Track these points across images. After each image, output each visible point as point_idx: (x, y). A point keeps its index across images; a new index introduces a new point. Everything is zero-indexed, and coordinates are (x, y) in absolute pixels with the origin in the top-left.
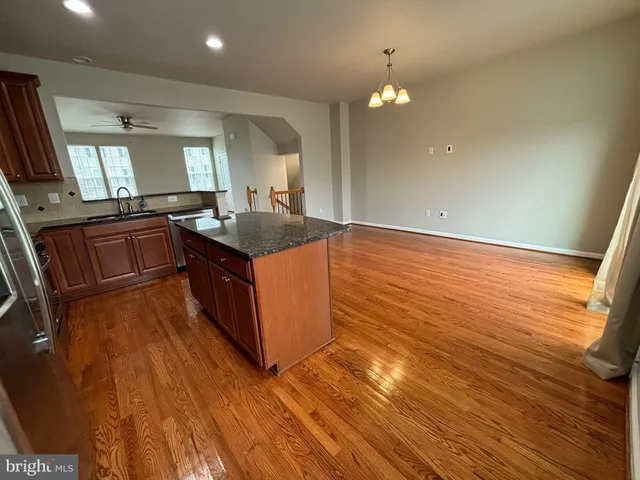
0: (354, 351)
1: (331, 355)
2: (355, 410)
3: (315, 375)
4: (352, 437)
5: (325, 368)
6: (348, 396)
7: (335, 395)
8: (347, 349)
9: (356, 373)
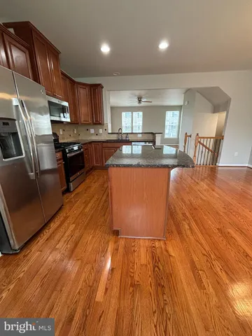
0: (170, 256)
1: (154, 247)
2: (131, 289)
3: (134, 251)
4: (114, 301)
5: (143, 252)
6: (136, 278)
7: (131, 270)
8: (167, 251)
9: (156, 269)
